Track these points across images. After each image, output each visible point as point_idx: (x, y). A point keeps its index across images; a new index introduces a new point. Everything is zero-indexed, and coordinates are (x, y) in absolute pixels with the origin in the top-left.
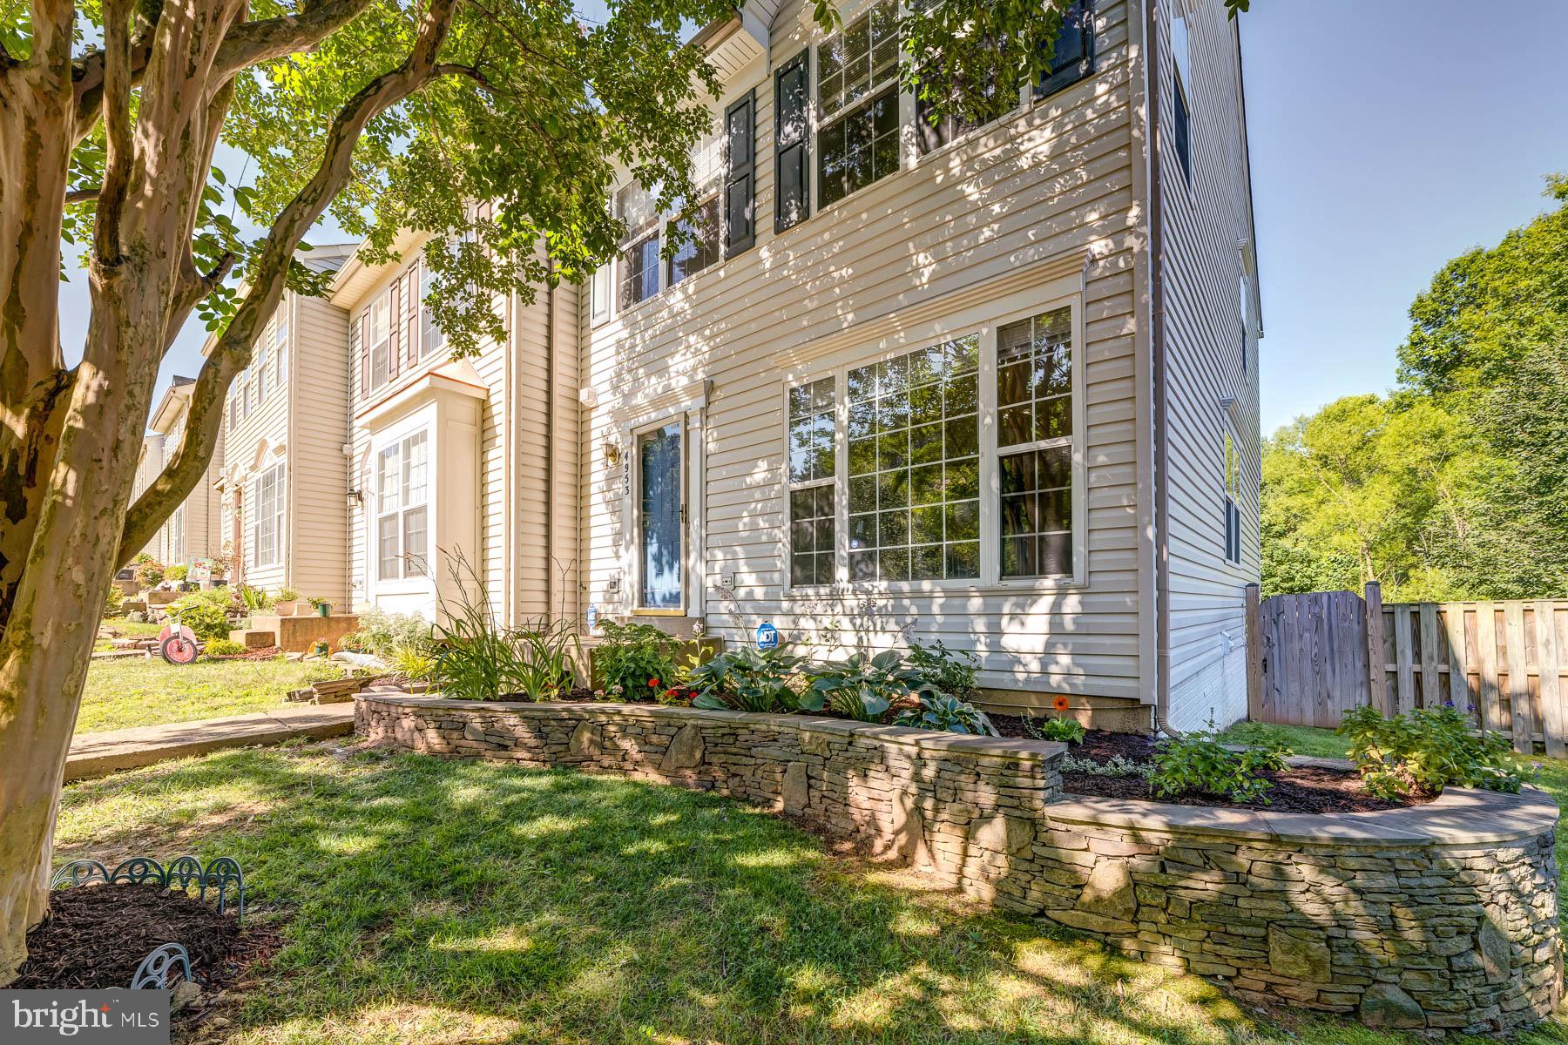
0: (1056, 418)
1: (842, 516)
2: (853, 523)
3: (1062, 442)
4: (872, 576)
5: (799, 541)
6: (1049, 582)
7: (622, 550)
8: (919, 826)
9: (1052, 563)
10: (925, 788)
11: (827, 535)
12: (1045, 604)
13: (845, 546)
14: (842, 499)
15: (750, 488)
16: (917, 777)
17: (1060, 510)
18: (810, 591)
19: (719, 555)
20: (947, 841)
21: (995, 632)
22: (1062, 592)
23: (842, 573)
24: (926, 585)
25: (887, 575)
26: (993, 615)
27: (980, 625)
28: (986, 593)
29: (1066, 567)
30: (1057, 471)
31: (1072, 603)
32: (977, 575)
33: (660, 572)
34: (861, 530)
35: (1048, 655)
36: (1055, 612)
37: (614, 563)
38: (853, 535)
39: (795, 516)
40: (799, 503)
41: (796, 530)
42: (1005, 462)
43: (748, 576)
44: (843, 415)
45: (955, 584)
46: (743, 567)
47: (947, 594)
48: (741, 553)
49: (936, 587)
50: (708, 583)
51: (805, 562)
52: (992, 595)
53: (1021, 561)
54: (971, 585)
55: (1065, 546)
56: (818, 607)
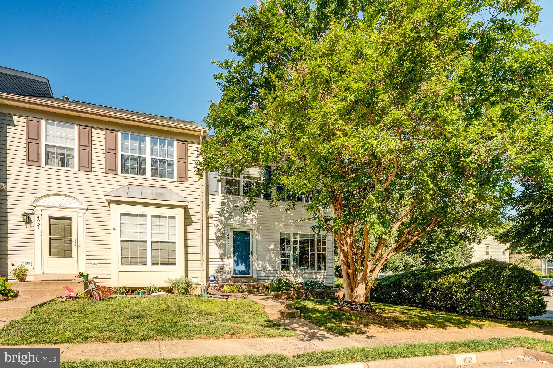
0: (324, 249)
1: (292, 258)
2: (294, 260)
3: (325, 253)
4: (297, 270)
5: (283, 262)
6: (323, 271)
7: (225, 259)
9: (323, 268)
11: (288, 262)
12: (322, 274)
13: (292, 263)
14: (292, 255)
15: (269, 250)
17: (324, 261)
18: (285, 272)
19: (261, 263)
21: (316, 278)
22: (324, 273)
23: (292, 268)
25: (300, 270)
26: (316, 276)
27: (314, 277)
29: (325, 269)
30: (324, 256)
31: (325, 274)
32: (314, 270)
33: (237, 265)
34: (296, 261)
35: (323, 281)
37: (222, 263)
38: (294, 262)
39: (282, 257)
40: (283, 255)
41: (281, 260)
42: (318, 254)
43: (269, 268)
44: (292, 240)
45: (311, 271)
46: (268, 266)
47: (310, 273)
48: (267, 263)
49: (308, 272)
50: (258, 269)
51: (283, 267)
52: (316, 273)
53: (320, 268)
54: (313, 272)
55: (325, 266)
56: (287, 275)
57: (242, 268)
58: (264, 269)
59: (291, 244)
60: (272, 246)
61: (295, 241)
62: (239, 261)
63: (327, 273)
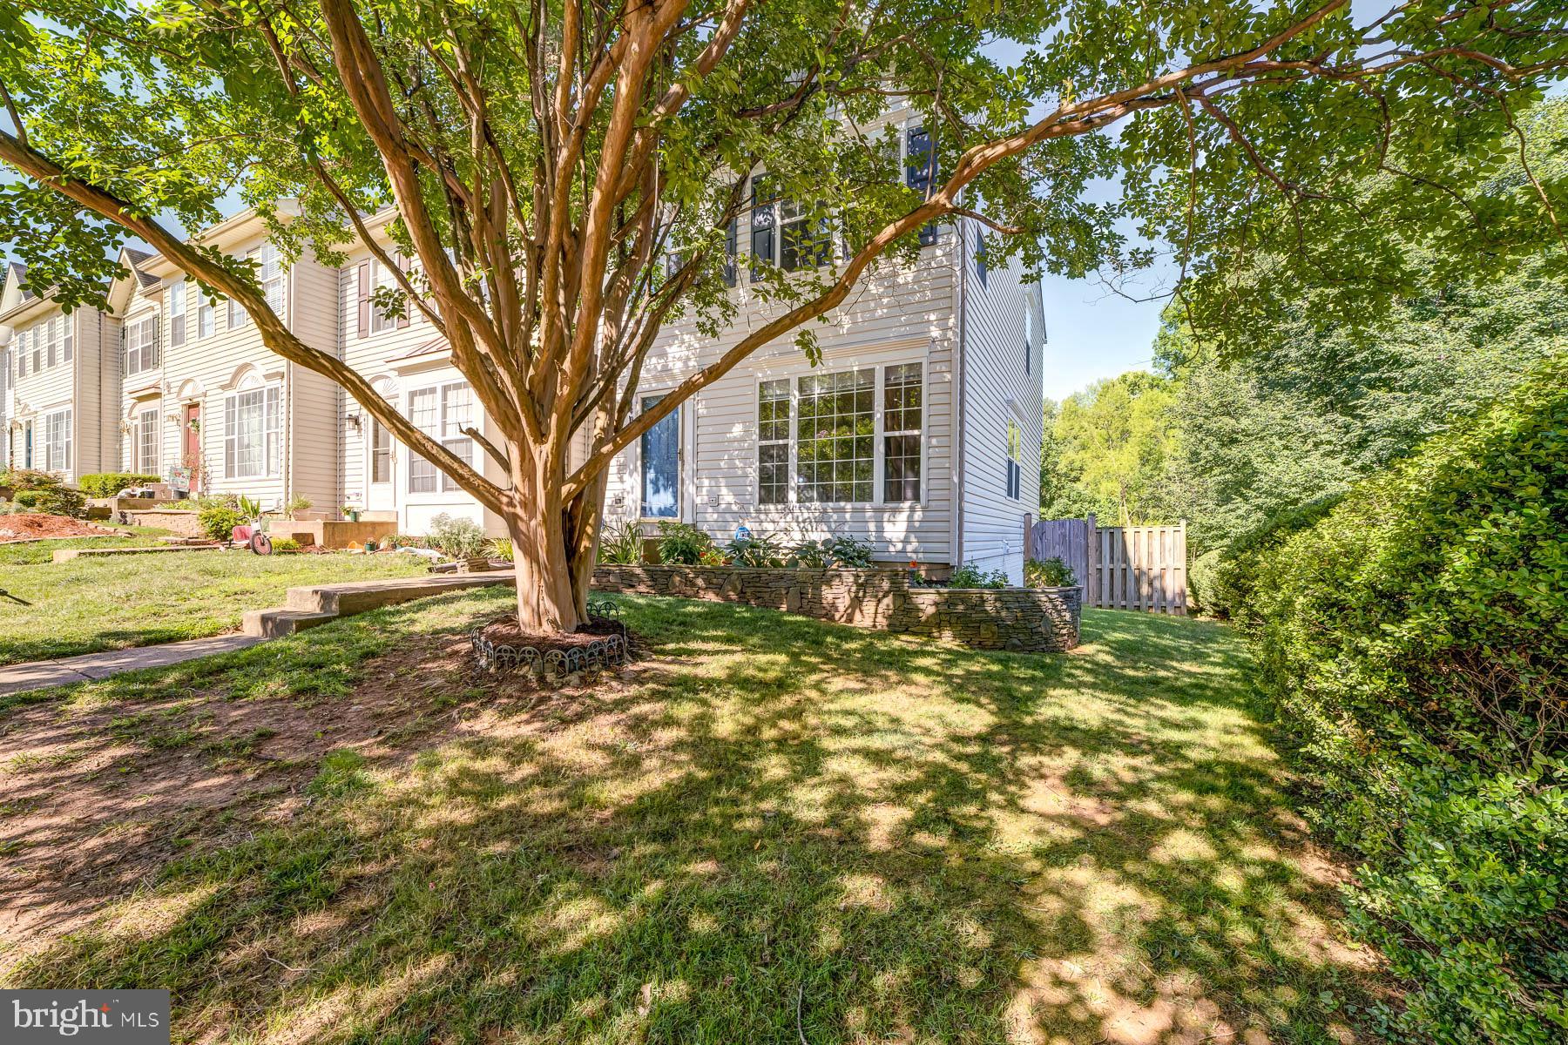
0: (914, 420)
1: (793, 462)
2: (800, 467)
3: (916, 432)
4: (811, 500)
5: (765, 476)
6: (907, 504)
7: (626, 477)
8: (857, 602)
9: (909, 493)
10: (861, 586)
11: (783, 473)
12: (903, 516)
13: (795, 480)
14: (793, 451)
15: (729, 441)
16: (856, 582)
17: (914, 465)
18: (772, 507)
19: (706, 482)
20: (869, 607)
21: (880, 530)
22: (912, 510)
23: (792, 496)
24: (842, 504)
25: (821, 499)
26: (880, 522)
27: (872, 526)
28: (876, 510)
29: (917, 498)
30: (913, 446)
31: (918, 515)
32: (871, 500)
33: (657, 491)
34: (806, 471)
35: (906, 541)
36: (910, 520)
37: (620, 487)
38: (799, 474)
39: (761, 461)
40: (765, 453)
41: (762, 470)
42: (887, 440)
43: (727, 497)
44: (794, 402)
45: (859, 505)
46: (724, 491)
47: (854, 510)
48: (723, 482)
49: (849, 506)
50: (698, 501)
51: (768, 490)
52: (879, 511)
53: (894, 493)
54: (867, 505)
55: (916, 486)
56: (776, 517)
57: (664, 499)
58: (715, 501)
59: (792, 414)
60: (737, 430)
61: (806, 403)
62: (661, 483)
63: (925, 509)
